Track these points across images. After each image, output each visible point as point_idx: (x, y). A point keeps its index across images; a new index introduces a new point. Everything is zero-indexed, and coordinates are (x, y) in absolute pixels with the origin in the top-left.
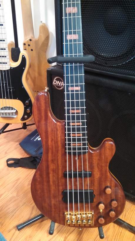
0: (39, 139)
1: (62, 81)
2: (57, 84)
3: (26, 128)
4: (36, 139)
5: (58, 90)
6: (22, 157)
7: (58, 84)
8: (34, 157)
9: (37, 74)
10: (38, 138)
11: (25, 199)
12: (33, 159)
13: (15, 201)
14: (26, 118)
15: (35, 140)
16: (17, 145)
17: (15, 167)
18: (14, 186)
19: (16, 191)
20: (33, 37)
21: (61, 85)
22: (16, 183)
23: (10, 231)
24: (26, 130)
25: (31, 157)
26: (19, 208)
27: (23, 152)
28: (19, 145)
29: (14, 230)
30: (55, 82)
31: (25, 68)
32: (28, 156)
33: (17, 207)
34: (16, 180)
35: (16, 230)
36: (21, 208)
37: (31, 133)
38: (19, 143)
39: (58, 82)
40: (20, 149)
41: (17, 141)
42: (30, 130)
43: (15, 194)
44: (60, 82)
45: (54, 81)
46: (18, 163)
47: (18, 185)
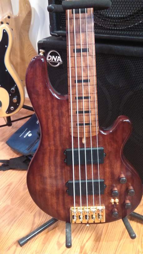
0: (30, 135)
1: (58, 56)
2: (52, 60)
3: (12, 124)
4: (26, 135)
5: (53, 67)
6: (11, 158)
7: (54, 60)
8: (26, 156)
9: (19, 60)
10: (27, 134)
11: (22, 206)
12: (25, 159)
13: (10, 210)
14: (12, 110)
15: (25, 137)
16: (3, 144)
17: (3, 171)
18: (6, 193)
19: (9, 198)
20: (12, 13)
21: (58, 61)
22: (9, 188)
23: (9, 248)
24: (11, 127)
25: (23, 156)
26: (16, 218)
27: (12, 152)
28: (6, 145)
29: (14, 247)
30: (49, 58)
31: (7, 46)
32: (18, 156)
33: (14, 218)
34: (8, 186)
35: (17, 246)
36: (19, 218)
37: (17, 130)
38: (6, 142)
39: (53, 57)
40: (8, 149)
41: (2, 141)
42: (16, 127)
43: (9, 202)
44: (56, 57)
45: (48, 56)
46: (7, 165)
47: (11, 191)
